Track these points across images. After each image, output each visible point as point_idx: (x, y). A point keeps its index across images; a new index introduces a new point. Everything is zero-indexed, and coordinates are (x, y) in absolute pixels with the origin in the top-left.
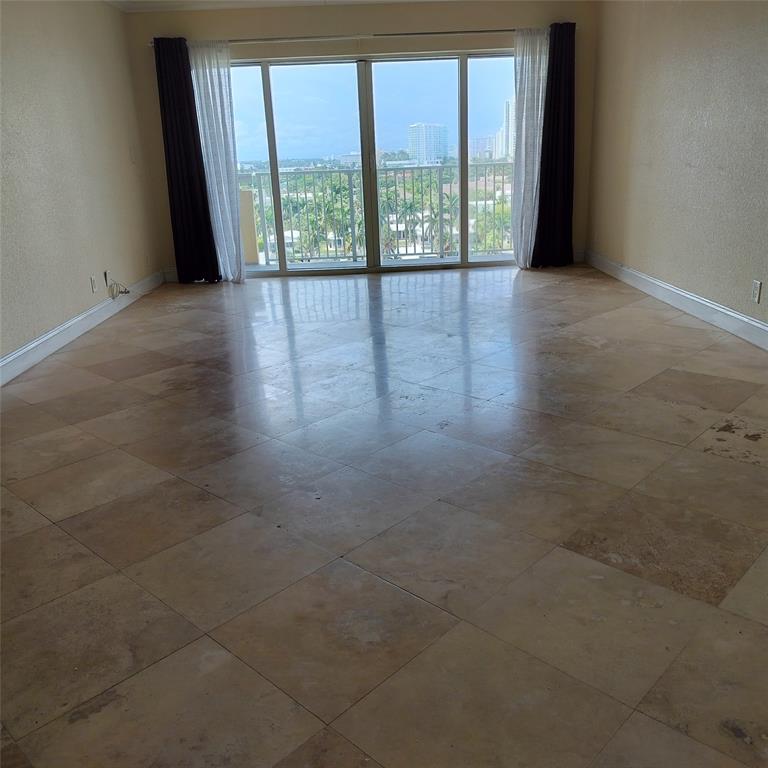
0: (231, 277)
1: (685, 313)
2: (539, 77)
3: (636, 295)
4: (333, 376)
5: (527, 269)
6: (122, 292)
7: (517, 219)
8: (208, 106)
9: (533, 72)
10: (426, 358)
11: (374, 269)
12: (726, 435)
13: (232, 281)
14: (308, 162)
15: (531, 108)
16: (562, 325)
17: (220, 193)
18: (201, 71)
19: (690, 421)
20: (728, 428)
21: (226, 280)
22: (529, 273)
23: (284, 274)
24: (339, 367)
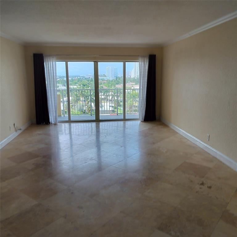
0: (53, 123)
1: (189, 140)
2: (146, 68)
3: (175, 133)
4: (86, 162)
5: (143, 122)
6: (19, 130)
7: (140, 107)
8: (49, 73)
9: (144, 67)
10: (115, 155)
11: (98, 120)
12: (202, 186)
13: (54, 124)
14: (75, 77)
15: (144, 77)
16: (154, 143)
17: (51, 98)
18: (47, 63)
19: (192, 181)
20: (202, 184)
21: (52, 123)
22: (143, 123)
23: (70, 121)
24: (88, 159)
